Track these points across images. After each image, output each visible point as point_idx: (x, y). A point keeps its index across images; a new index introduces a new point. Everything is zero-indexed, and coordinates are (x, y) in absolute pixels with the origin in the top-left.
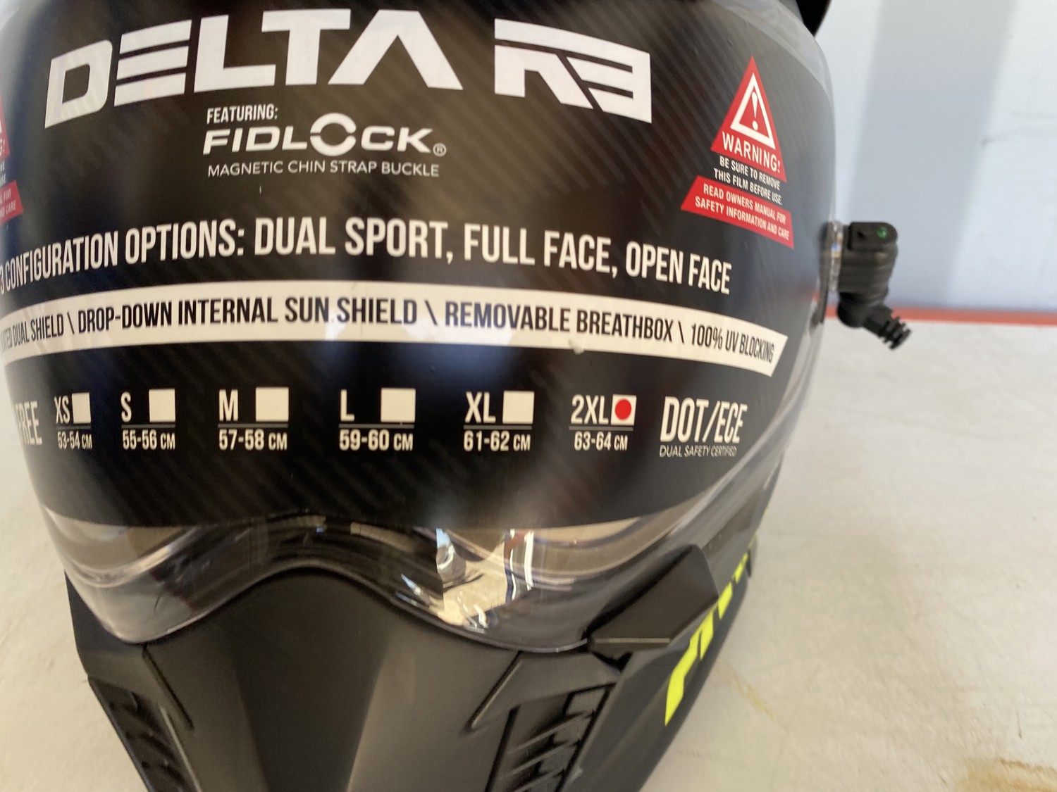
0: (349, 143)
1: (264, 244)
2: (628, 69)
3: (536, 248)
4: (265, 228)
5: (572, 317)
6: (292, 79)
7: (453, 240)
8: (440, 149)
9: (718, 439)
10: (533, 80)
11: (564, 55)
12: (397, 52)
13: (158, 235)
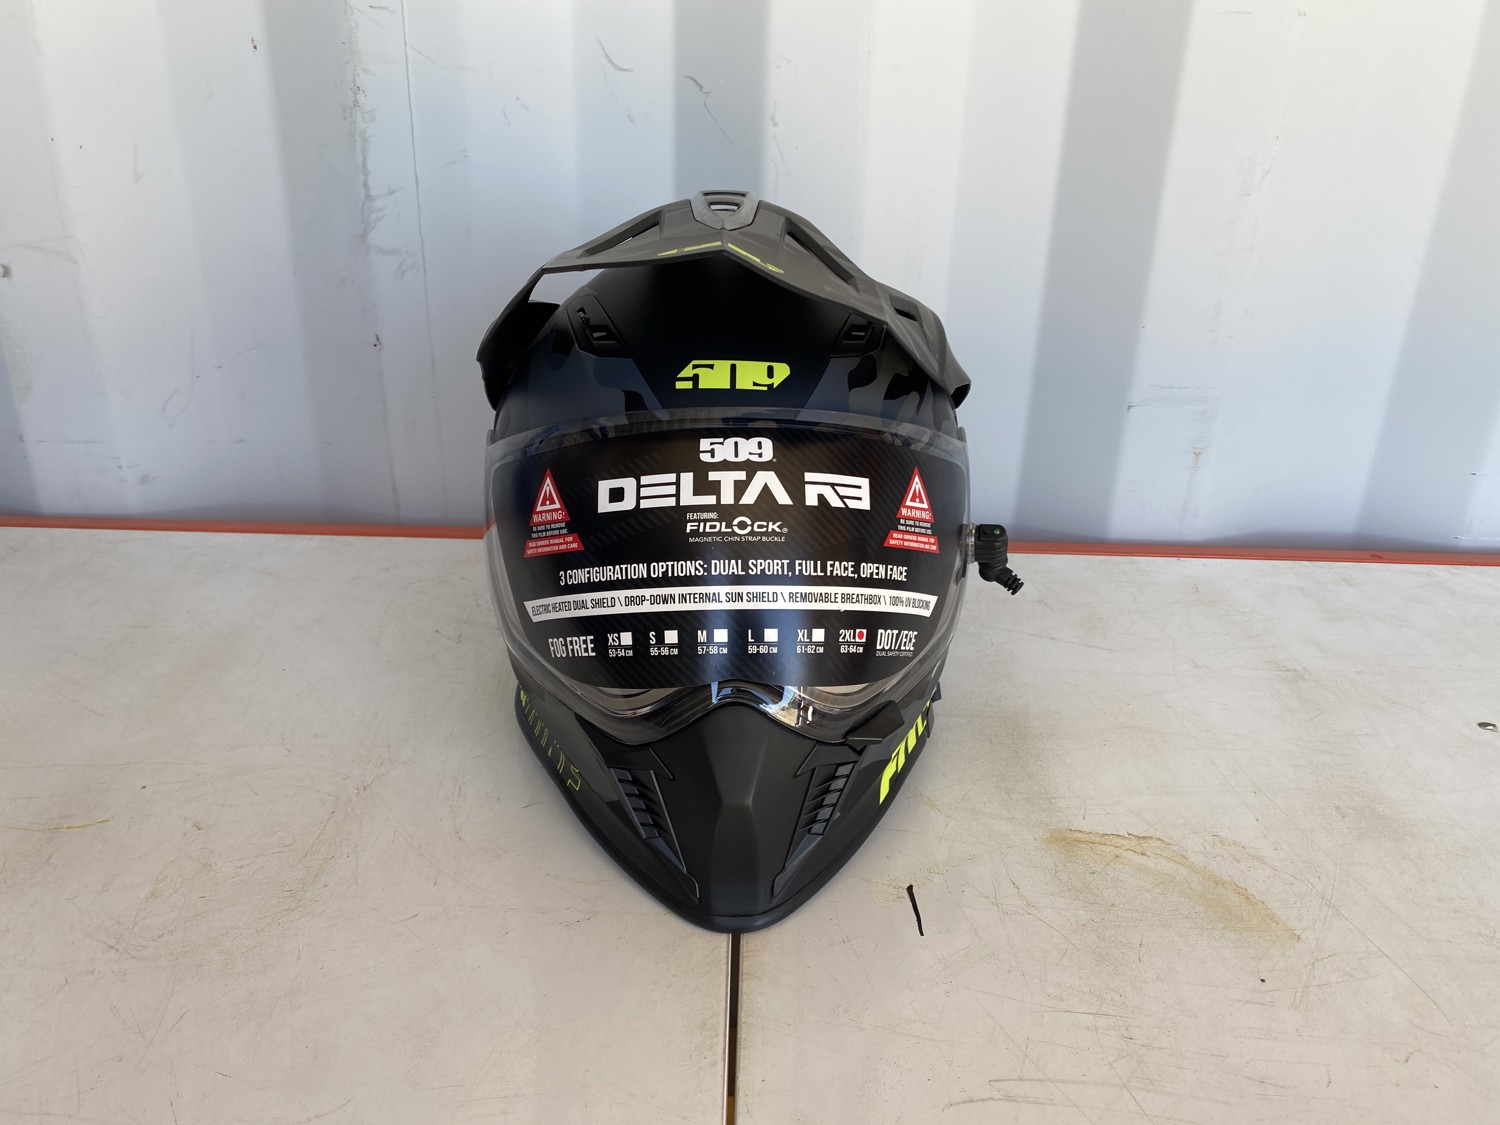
0: (749, 529)
1: (716, 571)
2: (859, 487)
3: (824, 569)
4: (716, 564)
5: (839, 596)
6: (723, 501)
7: (791, 567)
8: (785, 530)
9: (903, 648)
10: (821, 497)
11: (833, 485)
12: (766, 489)
13: (667, 566)
